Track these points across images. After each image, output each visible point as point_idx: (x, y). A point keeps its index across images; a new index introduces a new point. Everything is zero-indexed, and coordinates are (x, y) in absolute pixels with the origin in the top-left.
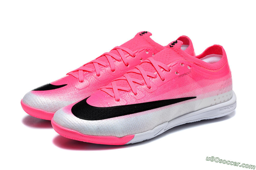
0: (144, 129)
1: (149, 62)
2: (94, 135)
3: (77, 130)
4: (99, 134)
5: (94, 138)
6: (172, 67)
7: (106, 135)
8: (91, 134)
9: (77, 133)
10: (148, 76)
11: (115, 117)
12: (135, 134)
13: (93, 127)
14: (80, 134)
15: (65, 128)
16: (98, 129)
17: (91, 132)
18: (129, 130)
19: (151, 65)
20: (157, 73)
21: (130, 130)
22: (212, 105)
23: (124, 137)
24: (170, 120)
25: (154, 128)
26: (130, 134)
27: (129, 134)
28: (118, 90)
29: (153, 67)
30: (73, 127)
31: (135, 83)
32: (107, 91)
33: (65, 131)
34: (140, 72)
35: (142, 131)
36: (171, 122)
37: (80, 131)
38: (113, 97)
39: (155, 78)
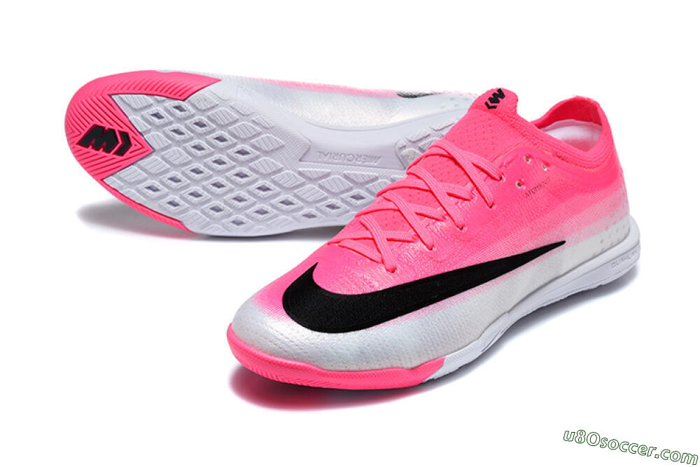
0: (463, 340)
1: (446, 153)
2: (351, 369)
3: (310, 361)
4: (364, 366)
5: (353, 378)
6: (506, 167)
7: (380, 367)
8: (344, 369)
9: (310, 369)
10: (450, 195)
11: (397, 317)
12: (445, 355)
13: (348, 350)
14: (316, 371)
15: (277, 357)
16: (362, 355)
17: (343, 363)
18: (432, 348)
19: (451, 163)
20: (472, 185)
21: (435, 348)
22: (597, 254)
23: (420, 366)
24: (511, 307)
25: (483, 332)
26: (436, 357)
27: (432, 358)
28: (388, 240)
29: (459, 169)
30: (299, 354)
31: (423, 217)
32: (358, 246)
33: (279, 365)
34: (427, 184)
35: (461, 346)
36: (513, 311)
37: (315, 364)
38: (377, 262)
39: (469, 200)
